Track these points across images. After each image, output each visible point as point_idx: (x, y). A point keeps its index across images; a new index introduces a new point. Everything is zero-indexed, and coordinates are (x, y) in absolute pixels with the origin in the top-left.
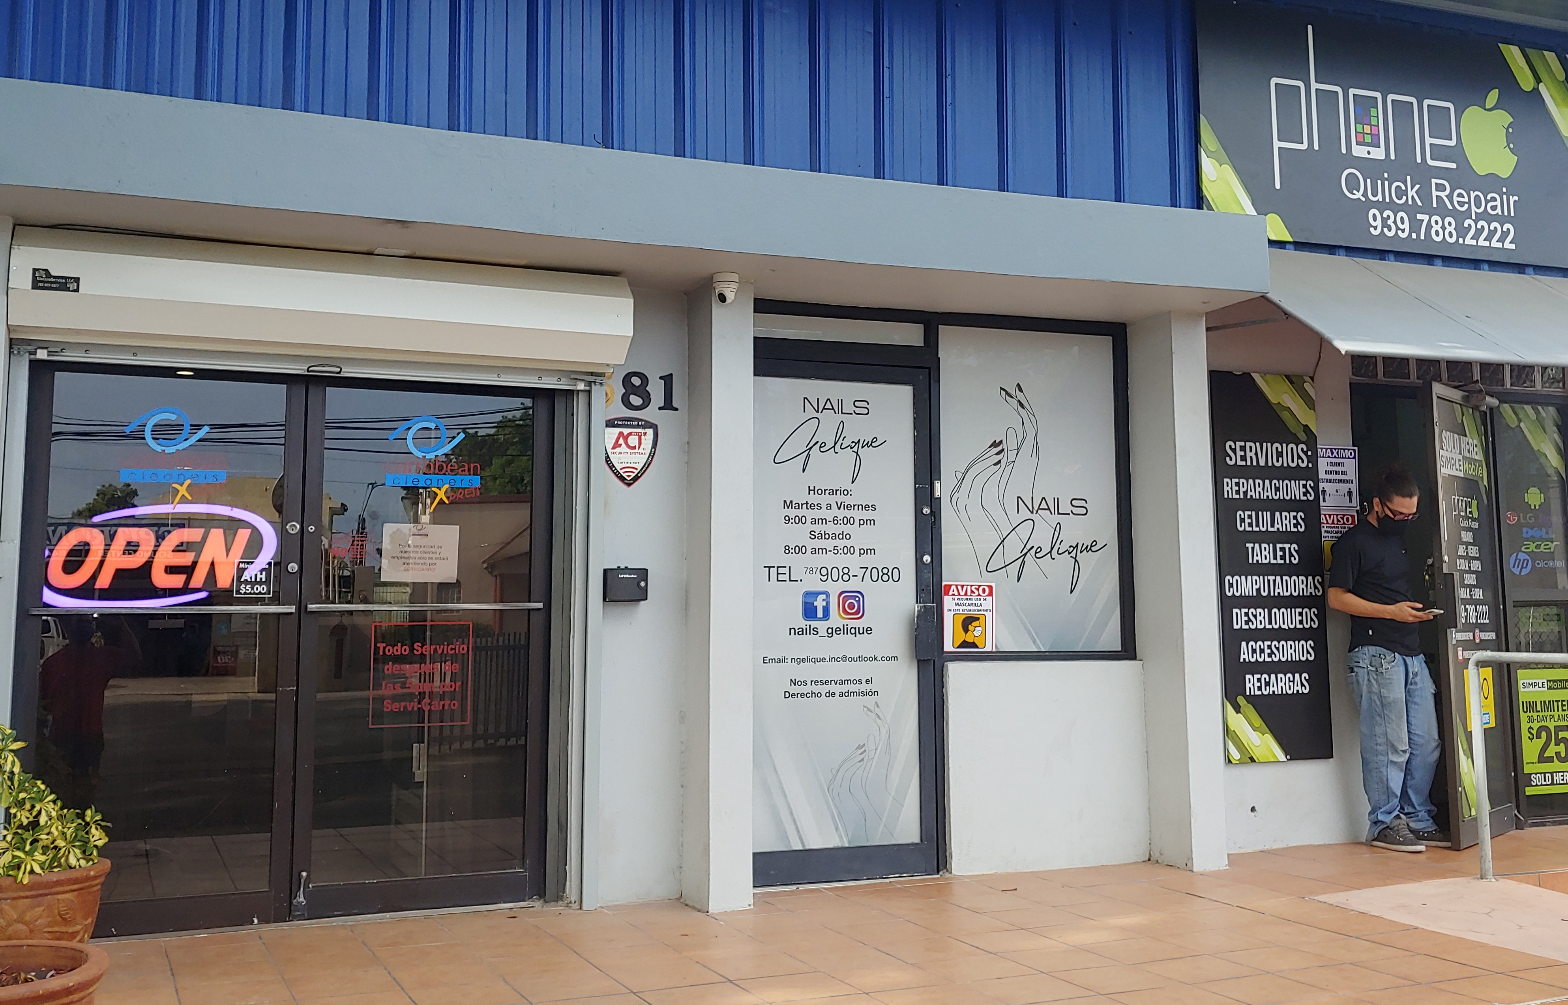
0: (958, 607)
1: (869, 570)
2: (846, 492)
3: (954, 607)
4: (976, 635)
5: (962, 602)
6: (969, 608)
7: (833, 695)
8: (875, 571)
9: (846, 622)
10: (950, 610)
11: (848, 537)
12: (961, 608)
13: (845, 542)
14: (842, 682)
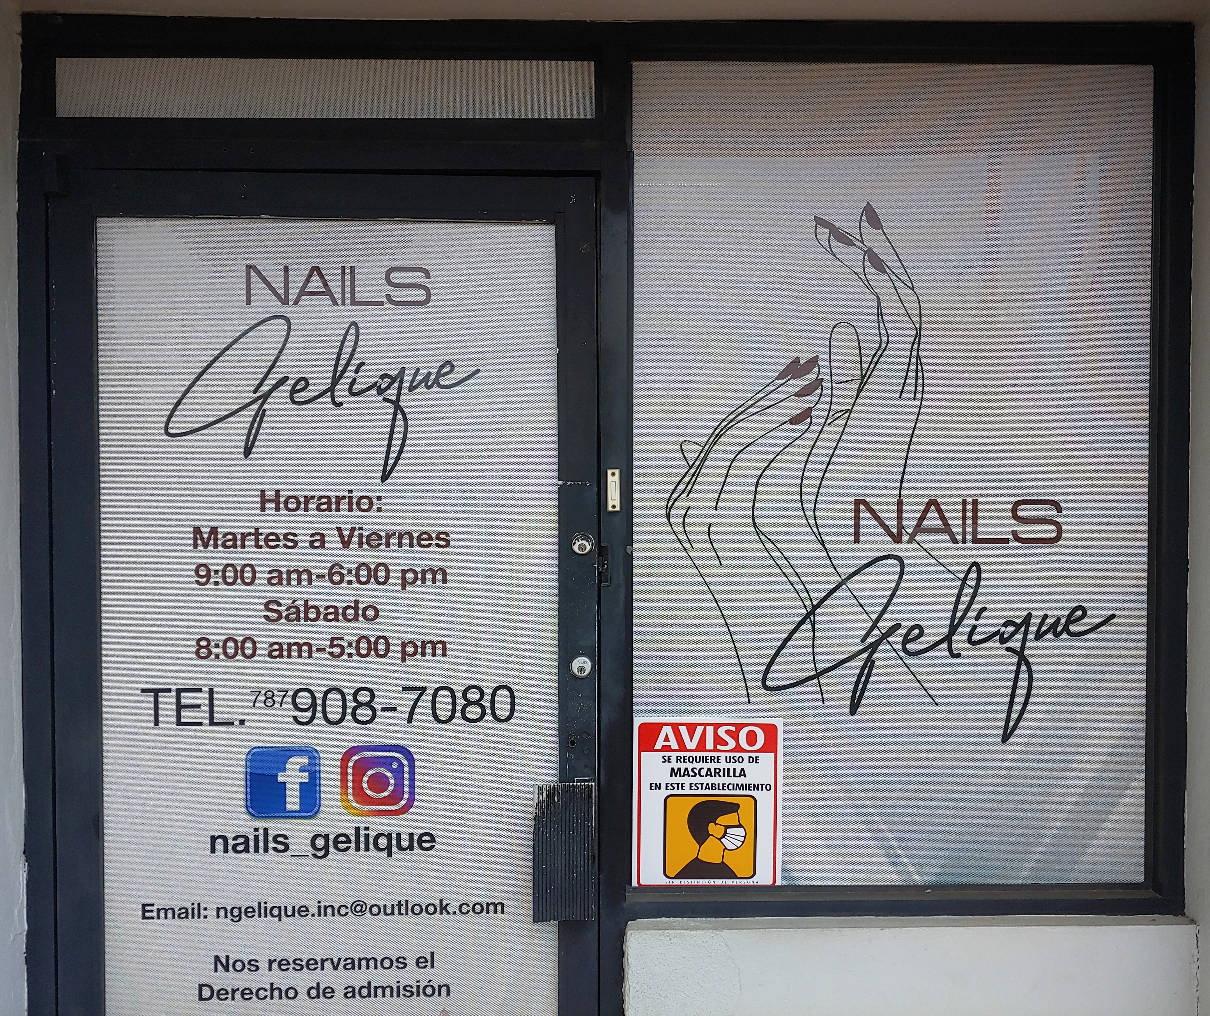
0: (678, 779)
1: (428, 695)
2: (365, 504)
3: (665, 778)
4: (730, 846)
5: (690, 766)
6: (710, 780)
7: (328, 992)
8: (444, 697)
9: (362, 822)
10: (658, 786)
11: (370, 613)
12: (687, 780)
13: (361, 628)
14: (352, 964)
